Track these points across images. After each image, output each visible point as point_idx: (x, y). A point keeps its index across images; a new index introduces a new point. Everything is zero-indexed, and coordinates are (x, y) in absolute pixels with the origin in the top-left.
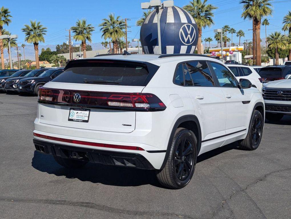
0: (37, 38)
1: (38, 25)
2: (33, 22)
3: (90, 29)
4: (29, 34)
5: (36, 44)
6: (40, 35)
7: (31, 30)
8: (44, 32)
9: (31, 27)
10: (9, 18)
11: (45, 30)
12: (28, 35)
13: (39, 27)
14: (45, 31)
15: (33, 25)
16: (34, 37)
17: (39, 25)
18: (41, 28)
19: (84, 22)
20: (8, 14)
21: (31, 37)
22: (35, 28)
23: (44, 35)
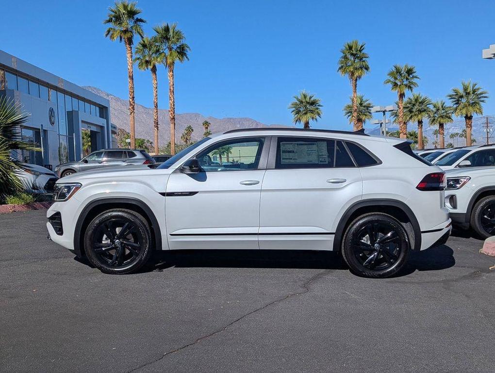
0: (470, 108)
1: (473, 87)
2: (466, 83)
4: (458, 102)
5: (468, 118)
6: (474, 104)
7: (462, 97)
8: (482, 99)
9: (461, 91)
10: (415, 80)
11: (484, 95)
12: (456, 104)
13: (474, 91)
14: (485, 97)
15: (465, 89)
16: (465, 106)
17: (476, 87)
18: (479, 92)
20: (414, 74)
21: (460, 107)
22: (468, 94)
23: (482, 103)
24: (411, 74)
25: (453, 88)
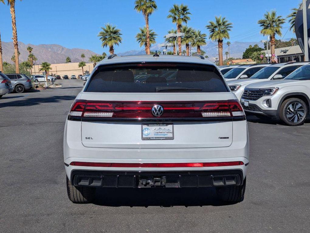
0: (222, 35)
1: (223, 20)
2: (218, 17)
3: (281, 22)
4: (213, 31)
5: (220, 41)
6: (224, 32)
7: (216, 27)
8: (229, 28)
9: (215, 24)
10: (188, 15)
11: (230, 26)
12: (212, 32)
13: (224, 23)
14: (231, 27)
15: (218, 22)
16: (218, 33)
17: (225, 20)
18: (226, 24)
19: (274, 14)
20: (187, 11)
21: (215, 34)
22: (219, 25)
23: (229, 32)
24: (186, 11)
25: (210, 21)
